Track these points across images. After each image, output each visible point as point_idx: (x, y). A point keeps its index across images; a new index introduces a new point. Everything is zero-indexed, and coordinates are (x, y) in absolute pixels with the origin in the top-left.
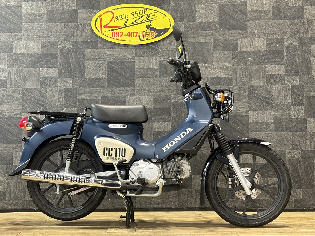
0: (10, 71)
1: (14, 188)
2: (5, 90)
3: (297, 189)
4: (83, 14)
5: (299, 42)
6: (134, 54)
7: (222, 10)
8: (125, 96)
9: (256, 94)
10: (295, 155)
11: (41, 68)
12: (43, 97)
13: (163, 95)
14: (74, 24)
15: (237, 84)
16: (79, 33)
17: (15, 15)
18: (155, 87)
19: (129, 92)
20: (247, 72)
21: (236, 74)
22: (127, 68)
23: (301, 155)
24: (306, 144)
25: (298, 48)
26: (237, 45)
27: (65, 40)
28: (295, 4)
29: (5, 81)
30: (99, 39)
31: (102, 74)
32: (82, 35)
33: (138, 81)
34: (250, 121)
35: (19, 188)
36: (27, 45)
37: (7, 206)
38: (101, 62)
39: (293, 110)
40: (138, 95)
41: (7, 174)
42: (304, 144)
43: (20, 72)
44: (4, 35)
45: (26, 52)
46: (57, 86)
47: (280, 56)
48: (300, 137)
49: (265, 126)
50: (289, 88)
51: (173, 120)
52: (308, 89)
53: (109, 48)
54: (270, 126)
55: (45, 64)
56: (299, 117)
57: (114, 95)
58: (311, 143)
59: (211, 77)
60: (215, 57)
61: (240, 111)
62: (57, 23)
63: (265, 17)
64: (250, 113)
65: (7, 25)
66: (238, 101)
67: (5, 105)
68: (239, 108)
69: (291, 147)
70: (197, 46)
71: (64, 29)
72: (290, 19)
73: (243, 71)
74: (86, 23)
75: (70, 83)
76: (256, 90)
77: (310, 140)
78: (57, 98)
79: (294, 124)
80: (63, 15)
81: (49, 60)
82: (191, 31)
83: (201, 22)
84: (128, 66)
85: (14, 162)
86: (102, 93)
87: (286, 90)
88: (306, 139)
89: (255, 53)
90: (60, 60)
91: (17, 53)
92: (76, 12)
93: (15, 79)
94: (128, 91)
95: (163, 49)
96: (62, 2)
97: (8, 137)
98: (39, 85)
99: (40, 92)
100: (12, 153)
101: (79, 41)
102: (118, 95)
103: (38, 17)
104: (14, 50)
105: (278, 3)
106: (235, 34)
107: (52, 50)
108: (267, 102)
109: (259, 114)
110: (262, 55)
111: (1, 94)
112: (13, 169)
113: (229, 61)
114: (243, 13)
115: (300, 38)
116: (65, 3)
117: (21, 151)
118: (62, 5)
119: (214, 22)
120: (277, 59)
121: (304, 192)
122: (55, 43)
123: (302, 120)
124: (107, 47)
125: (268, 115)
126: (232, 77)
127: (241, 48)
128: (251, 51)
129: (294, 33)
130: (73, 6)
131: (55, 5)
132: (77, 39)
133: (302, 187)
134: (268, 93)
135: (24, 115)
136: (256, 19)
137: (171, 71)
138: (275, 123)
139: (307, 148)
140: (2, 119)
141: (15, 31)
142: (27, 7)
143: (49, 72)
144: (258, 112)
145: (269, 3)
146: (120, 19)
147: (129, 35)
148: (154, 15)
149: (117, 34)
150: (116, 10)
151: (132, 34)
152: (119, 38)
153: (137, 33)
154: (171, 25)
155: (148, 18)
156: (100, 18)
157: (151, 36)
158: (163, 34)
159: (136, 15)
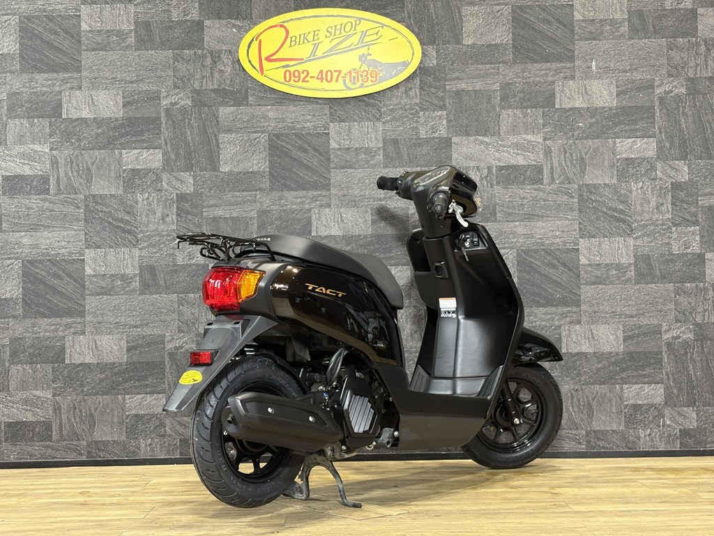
0: (54, 156)
1: (69, 413)
2: (45, 200)
3: (684, 406)
4: (215, 31)
5: (687, 88)
6: (327, 118)
7: (519, 20)
8: (310, 210)
9: (595, 201)
10: (681, 335)
11: (125, 149)
12: (129, 213)
13: (393, 206)
14: (195, 52)
15: (553, 180)
16: (207, 72)
17: (65, 35)
18: (374, 190)
19: (317, 200)
20: (574, 154)
21: (551, 159)
22: (312, 148)
23: (695, 334)
24: (705, 311)
25: (686, 100)
26: (553, 95)
27: (176, 87)
28: (678, 4)
29: (45, 180)
30: (250, 85)
31: (259, 162)
32: (212, 77)
33: (336, 176)
34: (583, 261)
35: (79, 414)
36: (92, 99)
37: (54, 453)
38: (255, 135)
39: (675, 236)
40: (337, 207)
41: (53, 382)
42: (700, 309)
43: (78, 160)
44: (41, 77)
45: (91, 116)
46: (159, 190)
47: (647, 117)
48: (691, 294)
49: (614, 272)
50: (667, 188)
52: (707, 190)
53: (273, 105)
54: (626, 272)
55: (133, 142)
56: (689, 251)
57: (285, 208)
59: (496, 166)
60: (504, 122)
61: (561, 239)
62: (157, 51)
63: (612, 33)
64: (583, 244)
65: (47, 56)
66: (556, 218)
67: (46, 233)
68: (558, 233)
69: (672, 317)
70: (465, 98)
71: (174, 63)
72: (667, 37)
74: (222, 50)
75: (187, 182)
76: (594, 193)
77: (713, 302)
78: (160, 215)
79: (678, 265)
80: (171, 32)
81: (142, 133)
82: (452, 65)
83: (473, 46)
84: (316, 144)
85: (67, 356)
86: (258, 204)
87: (662, 192)
88: (705, 299)
89: (593, 111)
90: (166, 133)
91: (71, 119)
92: (199, 26)
93: (66, 174)
94: (314, 199)
95: (391, 104)
96: (168, 5)
97: (55, 301)
98: (121, 188)
99: (121, 202)
100: (64, 337)
101: (206, 90)
102: (295, 206)
103: (117, 37)
104: (64, 111)
105: (641, 2)
106: (548, 72)
107: (149, 111)
108: (618, 220)
109: (603, 246)
110: (606, 118)
111: (38, 207)
112: (66, 372)
113: (535, 130)
114: (565, 26)
115: (688, 79)
116: (175, 7)
117: (83, 333)
118: (168, 11)
119: (502, 44)
120: (640, 125)
121: (702, 413)
122: (154, 95)
123: (696, 257)
124: (268, 103)
125: (621, 247)
126: (542, 165)
127: (562, 102)
128: (583, 109)
129: (676, 68)
130: (192, 14)
131: (153, 11)
132: (202, 86)
133: (697, 404)
134: (621, 198)
135: (89, 254)
136: (593, 37)
137: (408, 154)
138: (636, 266)
139: (706, 319)
140: (41, 263)
141: (66, 70)
142: (91, 16)
143: (141, 158)
144: (600, 242)
145: (621, 3)
146: (301, 42)
147: (321, 77)
148: (377, 34)
149: (296, 74)
150: (293, 22)
151: (329, 74)
152: (300, 84)
153: (340, 72)
154: (413, 54)
155: (363, 39)
156: (258, 40)
157: (370, 78)
158: (396, 75)
159: (338, 32)
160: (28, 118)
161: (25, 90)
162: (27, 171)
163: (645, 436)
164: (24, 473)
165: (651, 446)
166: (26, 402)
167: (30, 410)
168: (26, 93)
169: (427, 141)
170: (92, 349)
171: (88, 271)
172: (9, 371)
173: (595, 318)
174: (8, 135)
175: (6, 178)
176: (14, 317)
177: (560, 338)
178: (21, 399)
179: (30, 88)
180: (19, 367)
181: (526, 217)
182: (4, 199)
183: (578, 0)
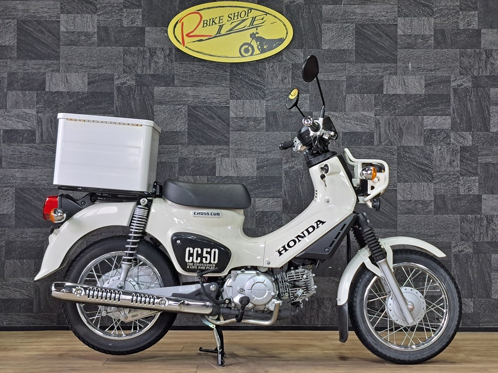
0: (40, 118)
1: (46, 294)
2: (32, 147)
3: (466, 298)
4: (153, 35)
5: (472, 83)
6: (228, 97)
7: (360, 32)
8: (215, 159)
9: (409, 157)
10: (465, 249)
13: (272, 157)
14: (139, 49)
15: (380, 142)
16: (146, 63)
17: (49, 34)
18: (259, 146)
19: (220, 152)
20: (395, 125)
21: (380, 128)
22: (218, 116)
23: (473, 250)
24: (481, 233)
25: (472, 91)
26: (382, 85)
27: (125, 72)
28: (468, 25)
29: (33, 133)
30: (175, 72)
31: (180, 126)
32: (150, 66)
33: (234, 136)
34: (400, 198)
36: (67, 79)
37: (34, 321)
38: (178, 107)
39: (462, 182)
40: (234, 157)
41: (35, 272)
42: (478, 232)
43: (56, 120)
44: (31, 63)
45: (66, 91)
47: (445, 102)
48: (472, 222)
49: (420, 206)
50: (457, 150)
51: (285, 194)
52: (485, 152)
53: (191, 86)
54: (428, 206)
55: (94, 109)
56: (471, 193)
57: (197, 157)
58: (487, 231)
59: (342, 132)
60: (349, 102)
62: (112, 47)
63: (423, 44)
64: (400, 186)
65: (35, 48)
67: (32, 169)
69: (458, 237)
70: (323, 85)
71: (124, 56)
72: (460, 48)
73: (390, 124)
74: (156, 48)
76: (408, 152)
77: (486, 228)
79: (464, 202)
80: (122, 34)
81: (100, 103)
83: (329, 50)
84: (220, 113)
86: (180, 154)
87: (454, 152)
88: (481, 226)
89: (408, 97)
90: (117, 103)
91: (52, 92)
92: (142, 31)
93: (47, 128)
94: (218, 151)
95: (272, 88)
96: (121, 15)
97: (38, 217)
100: (43, 242)
101: (145, 75)
102: (204, 156)
103: (85, 37)
104: (47, 86)
105: (444, 24)
106: (379, 69)
107: (106, 88)
108: (424, 171)
109: (413, 188)
110: (417, 102)
111: (27, 152)
113: (369, 109)
114: (391, 38)
115: (474, 77)
116: (125, 17)
118: (121, 20)
119: (349, 49)
120: (440, 107)
121: (477, 303)
122: (109, 77)
123: (476, 197)
124: (188, 85)
125: (425, 189)
126: (373, 132)
127: (388, 90)
128: (402, 95)
129: (465, 69)
130: (137, 22)
131: (110, 20)
132: (143, 71)
133: (474, 295)
134: (426, 156)
136: (410, 46)
137: (283, 122)
138: (435, 202)
139: (482, 239)
140: (28, 190)
141: (49, 57)
142: (67, 22)
144: (411, 185)
145: (429, 24)
160: (22, 90)
161: (21, 71)
162: (20, 127)
164: (14, 334)
166: (15, 285)
167: (18, 291)
168: (21, 73)
169: (296, 113)
172: (4, 264)
174: (8, 101)
175: (6, 131)
176: (8, 227)
178: (12, 283)
179: (24, 70)
180: (11, 261)
182: (4, 146)
183: (400, 21)
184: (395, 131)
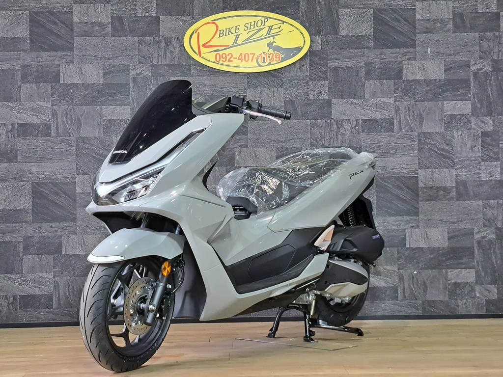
0: (55, 110)
1: (65, 289)
2: (48, 141)
3: (489, 284)
4: (167, 24)
5: (492, 67)
6: (245, 86)
7: (378, 18)
8: (233, 149)
9: (430, 144)
10: (487, 235)
11: (104, 105)
12: (107, 150)
13: (291, 147)
14: (154, 39)
15: (401, 129)
16: (162, 52)
17: (62, 25)
18: (277, 135)
19: (238, 142)
20: (415, 112)
21: (400, 115)
23: (496, 235)
25: (492, 75)
26: (401, 71)
27: (140, 63)
28: (487, 9)
29: (48, 126)
30: (192, 62)
32: (166, 56)
33: (252, 125)
34: (421, 185)
35: (72, 290)
36: (81, 70)
37: (54, 317)
38: (196, 97)
39: (483, 168)
40: (252, 147)
41: (54, 267)
42: (500, 218)
43: (71, 113)
44: (45, 54)
45: (80, 82)
47: (465, 86)
48: (494, 207)
49: (442, 192)
50: (478, 135)
53: (208, 76)
54: (450, 192)
55: (110, 101)
56: (493, 178)
59: (362, 120)
60: (368, 89)
61: (406, 170)
62: (127, 37)
63: (442, 29)
64: (421, 173)
65: (49, 40)
66: (403, 155)
67: (49, 163)
68: (404, 166)
69: (481, 223)
70: (341, 73)
71: (139, 46)
72: (479, 32)
73: (409, 110)
74: (172, 37)
76: (429, 139)
79: (486, 187)
80: (136, 24)
81: (116, 94)
82: (332, 50)
83: (346, 36)
85: (64, 249)
87: (475, 138)
89: (428, 82)
91: (66, 84)
92: (157, 19)
93: (63, 122)
95: (290, 76)
96: (135, 5)
97: (55, 211)
98: (102, 132)
99: (102, 142)
100: (61, 236)
101: (161, 65)
103: (99, 27)
104: (61, 78)
105: (462, 7)
106: (398, 55)
107: (121, 79)
108: (445, 157)
109: (435, 175)
110: (437, 87)
111: (43, 145)
112: (63, 260)
113: (389, 95)
114: (409, 23)
115: (493, 61)
116: (139, 6)
117: (75, 233)
118: (135, 9)
119: (367, 35)
120: (461, 92)
122: (124, 68)
123: (497, 183)
124: (205, 74)
125: (447, 175)
126: (393, 119)
127: (407, 75)
128: (422, 80)
129: (485, 53)
130: (152, 11)
131: (124, 9)
132: (159, 62)
133: (498, 282)
134: (447, 142)
135: (79, 179)
136: (429, 31)
137: (301, 111)
138: (457, 188)
140: (45, 185)
141: (63, 50)
142: (80, 12)
143: (116, 112)
144: (432, 172)
145: (448, 8)
146: (227, 34)
147: (241, 57)
148: (279, 28)
149: (224, 56)
150: (221, 20)
151: (247, 56)
152: (227, 63)
153: (254, 54)
154: (305, 42)
155: (270, 30)
156: (197, 33)
157: (275, 59)
158: (293, 56)
159: (252, 27)
160: (36, 83)
161: (34, 63)
162: (35, 120)
163: (462, 304)
165: (467, 312)
166: (34, 281)
167: (38, 287)
168: (35, 65)
169: (314, 101)
170: (81, 244)
171: (79, 190)
172: (22, 260)
173: (429, 223)
174: (22, 94)
175: (20, 125)
176: (26, 222)
177: (405, 236)
178: (31, 279)
179: (38, 62)
180: (30, 257)
181: (382, 154)
182: (19, 140)
183: (418, 5)
184: (416, 117)
